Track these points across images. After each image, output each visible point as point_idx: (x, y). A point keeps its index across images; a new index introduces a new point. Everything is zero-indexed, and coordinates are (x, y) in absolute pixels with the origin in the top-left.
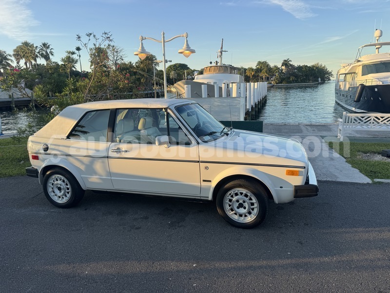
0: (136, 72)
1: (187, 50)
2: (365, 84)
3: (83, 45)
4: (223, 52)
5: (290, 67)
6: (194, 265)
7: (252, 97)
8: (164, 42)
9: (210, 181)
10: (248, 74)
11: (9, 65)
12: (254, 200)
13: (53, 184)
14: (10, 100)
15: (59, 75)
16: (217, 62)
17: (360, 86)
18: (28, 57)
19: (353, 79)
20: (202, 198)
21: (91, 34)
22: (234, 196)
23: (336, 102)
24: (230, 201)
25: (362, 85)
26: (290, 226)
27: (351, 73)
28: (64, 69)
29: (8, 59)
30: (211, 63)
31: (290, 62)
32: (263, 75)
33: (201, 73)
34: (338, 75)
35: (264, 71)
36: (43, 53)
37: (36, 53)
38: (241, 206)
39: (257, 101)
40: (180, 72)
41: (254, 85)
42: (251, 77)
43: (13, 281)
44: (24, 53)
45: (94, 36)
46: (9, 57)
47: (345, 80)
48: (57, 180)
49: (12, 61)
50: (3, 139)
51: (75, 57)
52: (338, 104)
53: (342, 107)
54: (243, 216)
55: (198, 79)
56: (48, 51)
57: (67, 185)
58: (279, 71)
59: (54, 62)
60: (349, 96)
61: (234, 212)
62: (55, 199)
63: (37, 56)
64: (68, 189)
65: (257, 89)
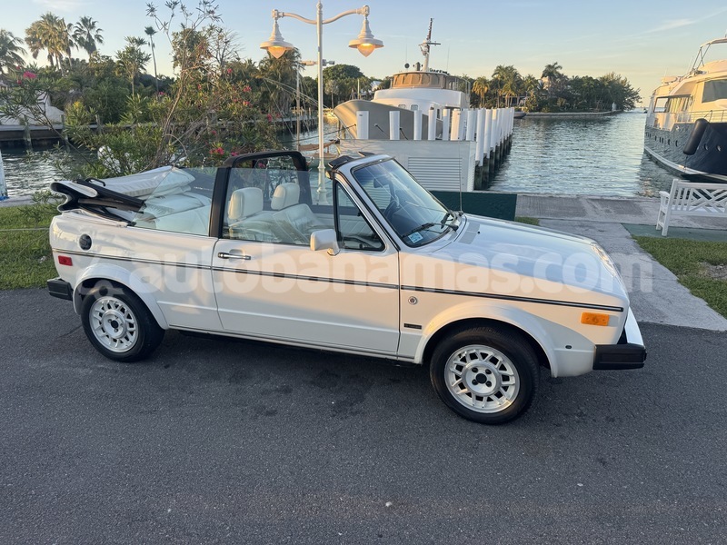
0: (261, 79)
1: (367, 41)
2: (707, 119)
3: (161, 27)
4: (431, 46)
5: (558, 80)
6: (388, 504)
7: (486, 138)
8: (321, 23)
9: (420, 327)
10: (477, 90)
11: (18, 59)
12: (510, 371)
13: (101, 315)
14: (22, 128)
15: (115, 82)
16: (418, 64)
17: (698, 123)
18: (53, 44)
19: (685, 108)
20: (399, 359)
21: (176, 3)
22: (468, 358)
23: (646, 152)
24: (460, 368)
25: (702, 121)
26: (578, 422)
27: (681, 96)
28: (123, 72)
29: (16, 48)
30: (407, 66)
31: (559, 70)
32: (506, 93)
33: (386, 84)
34: (655, 97)
35: (508, 85)
36: (82, 38)
37: (69, 38)
38: (481, 379)
39: (493, 146)
40: (346, 83)
41: (491, 113)
42: (482, 96)
43: (22, 523)
44: (47, 37)
45: (182, 8)
46: (17, 44)
47: (667, 110)
48: (109, 307)
49: (23, 51)
50: (8, 209)
51: (144, 49)
52: (651, 158)
53: (657, 163)
54: (485, 399)
55: (380, 98)
56: (93, 33)
57: (129, 317)
58: (536, 87)
59: (103, 57)
60: (672, 142)
61: (465, 390)
62: (107, 343)
63: (71, 44)
64: (131, 325)
65: (496, 121)
